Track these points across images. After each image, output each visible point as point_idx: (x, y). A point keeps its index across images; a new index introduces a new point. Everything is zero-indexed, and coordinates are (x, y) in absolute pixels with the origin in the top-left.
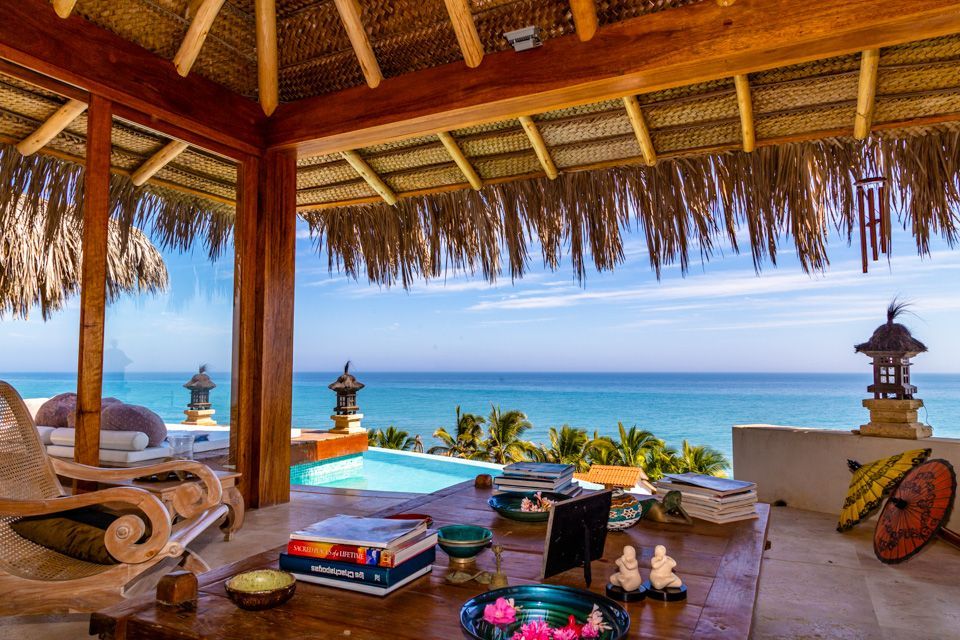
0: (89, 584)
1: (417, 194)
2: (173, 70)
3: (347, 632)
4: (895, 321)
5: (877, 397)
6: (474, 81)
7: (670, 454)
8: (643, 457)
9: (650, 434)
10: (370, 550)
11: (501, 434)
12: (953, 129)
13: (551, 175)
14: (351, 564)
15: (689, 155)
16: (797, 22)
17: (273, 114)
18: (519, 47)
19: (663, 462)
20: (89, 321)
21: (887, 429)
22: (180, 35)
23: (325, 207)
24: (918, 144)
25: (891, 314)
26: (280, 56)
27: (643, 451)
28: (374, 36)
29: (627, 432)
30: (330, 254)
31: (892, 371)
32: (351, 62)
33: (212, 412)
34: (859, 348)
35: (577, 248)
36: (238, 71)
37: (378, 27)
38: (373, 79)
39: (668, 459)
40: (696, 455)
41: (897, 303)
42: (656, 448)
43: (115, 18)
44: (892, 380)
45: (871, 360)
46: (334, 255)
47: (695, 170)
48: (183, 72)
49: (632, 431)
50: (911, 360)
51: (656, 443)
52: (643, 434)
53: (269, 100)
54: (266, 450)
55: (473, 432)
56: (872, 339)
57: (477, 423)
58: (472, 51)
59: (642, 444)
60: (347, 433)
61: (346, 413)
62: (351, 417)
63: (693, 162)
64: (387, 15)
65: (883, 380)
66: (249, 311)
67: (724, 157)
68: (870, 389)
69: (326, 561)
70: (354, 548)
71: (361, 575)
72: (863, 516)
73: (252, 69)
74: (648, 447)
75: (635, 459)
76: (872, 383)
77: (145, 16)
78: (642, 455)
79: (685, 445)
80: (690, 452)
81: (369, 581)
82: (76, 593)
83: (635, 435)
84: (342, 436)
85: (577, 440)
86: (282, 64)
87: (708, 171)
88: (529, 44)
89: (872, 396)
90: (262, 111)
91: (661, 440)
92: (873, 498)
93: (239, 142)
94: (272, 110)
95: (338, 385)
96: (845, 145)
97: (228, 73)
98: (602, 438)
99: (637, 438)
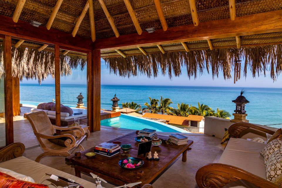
0: (62, 151)
1: (131, 55)
2: (72, 36)
3: (103, 163)
4: (242, 95)
5: (236, 113)
6: (140, 38)
7: (213, 112)
8: (205, 113)
9: (208, 106)
10: (108, 150)
11: (163, 105)
12: (262, 47)
13: (163, 53)
14: (105, 152)
15: (197, 49)
16: (211, 32)
17: (95, 41)
18: (149, 32)
20: (57, 95)
22: (73, 28)
23: (109, 57)
24: (253, 50)
25: (242, 93)
26: (96, 29)
28: (117, 26)
29: (200, 105)
30: (110, 69)
31: (240, 107)
32: (112, 31)
33: (83, 104)
34: (233, 101)
35: (170, 71)
36: (86, 33)
37: (118, 24)
38: (117, 35)
39: (212, 113)
40: (221, 113)
41: (243, 91)
43: (59, 27)
44: (240, 109)
45: (236, 104)
46: (111, 69)
48: (74, 36)
49: (202, 105)
50: (245, 105)
51: (209, 109)
52: (205, 106)
53: (94, 38)
54: (95, 119)
55: (155, 104)
56: (236, 99)
58: (140, 31)
59: (205, 109)
60: (115, 112)
61: (115, 106)
62: (116, 108)
63: (198, 51)
64: (120, 22)
65: (238, 109)
66: (90, 89)
67: (206, 50)
68: (235, 111)
69: (101, 151)
70: (105, 149)
71: (106, 154)
72: (224, 141)
73: (89, 32)
74: (206, 110)
75: (202, 113)
76: (235, 110)
77: (65, 25)
79: (218, 109)
80: (219, 112)
81: (107, 155)
82: (60, 152)
84: (114, 112)
85: (186, 107)
86: (96, 30)
87: (202, 54)
88: (152, 32)
89: (235, 113)
90: (92, 41)
91: (210, 108)
92: (227, 138)
93: (87, 49)
94: (94, 41)
95: (113, 100)
96: (235, 49)
97: (84, 34)
98: (193, 107)
99: (204, 107)
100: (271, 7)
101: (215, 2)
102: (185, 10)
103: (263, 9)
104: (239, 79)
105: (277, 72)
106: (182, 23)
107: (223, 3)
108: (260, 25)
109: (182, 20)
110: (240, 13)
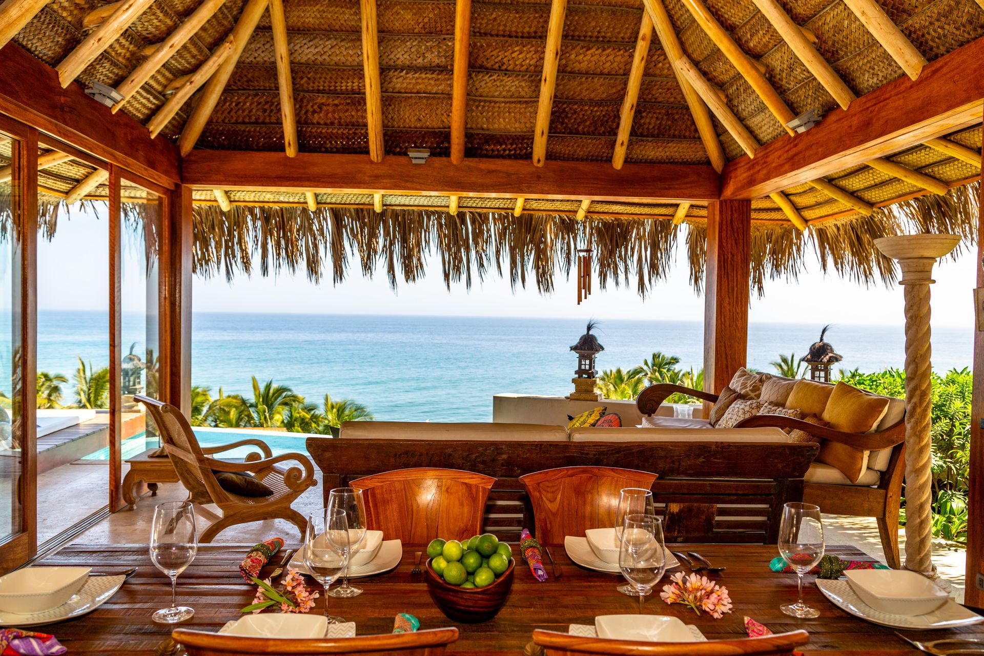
1: (249, 205)
2: (149, 135)
4: (591, 333)
5: (580, 377)
6: (377, 172)
7: (310, 410)
8: (281, 415)
9: (289, 390)
11: (92, 395)
12: (624, 222)
15: (478, 210)
17: (185, 156)
19: (303, 420)
21: (584, 396)
24: (607, 226)
25: (589, 328)
26: (212, 117)
27: (280, 408)
28: (300, 123)
29: (262, 388)
31: (588, 362)
34: (572, 348)
37: (305, 118)
38: (291, 152)
39: (308, 416)
40: (338, 411)
41: (592, 322)
42: (295, 405)
44: (587, 367)
45: (578, 355)
47: (480, 220)
48: (154, 137)
49: (268, 387)
50: (597, 356)
51: (295, 398)
52: (281, 390)
55: (50, 395)
56: (579, 343)
57: (55, 383)
59: (279, 400)
63: (480, 215)
64: (314, 112)
65: (583, 367)
68: (576, 372)
74: (285, 404)
75: (271, 418)
76: (577, 369)
78: (279, 413)
79: (327, 399)
80: (333, 407)
83: (271, 391)
85: (199, 399)
89: (577, 376)
90: (180, 153)
91: (300, 396)
94: (188, 152)
96: (570, 219)
98: (229, 396)
99: (274, 394)
100: (683, 157)
101: (588, 123)
102: (517, 125)
103: (670, 157)
104: (590, 294)
105: (650, 280)
106: (502, 152)
107: (603, 129)
108: (666, 189)
109: (504, 146)
110: (630, 156)
